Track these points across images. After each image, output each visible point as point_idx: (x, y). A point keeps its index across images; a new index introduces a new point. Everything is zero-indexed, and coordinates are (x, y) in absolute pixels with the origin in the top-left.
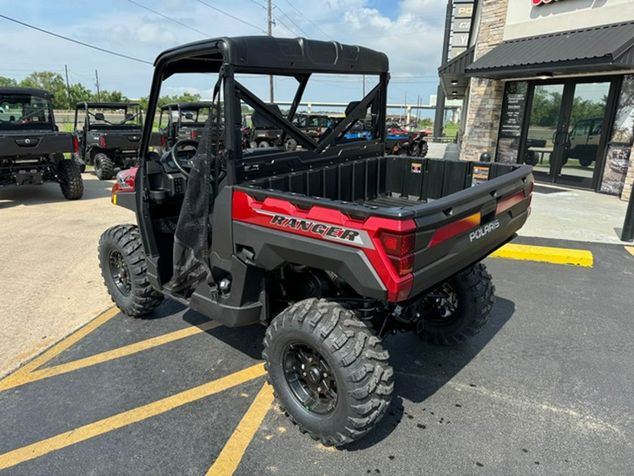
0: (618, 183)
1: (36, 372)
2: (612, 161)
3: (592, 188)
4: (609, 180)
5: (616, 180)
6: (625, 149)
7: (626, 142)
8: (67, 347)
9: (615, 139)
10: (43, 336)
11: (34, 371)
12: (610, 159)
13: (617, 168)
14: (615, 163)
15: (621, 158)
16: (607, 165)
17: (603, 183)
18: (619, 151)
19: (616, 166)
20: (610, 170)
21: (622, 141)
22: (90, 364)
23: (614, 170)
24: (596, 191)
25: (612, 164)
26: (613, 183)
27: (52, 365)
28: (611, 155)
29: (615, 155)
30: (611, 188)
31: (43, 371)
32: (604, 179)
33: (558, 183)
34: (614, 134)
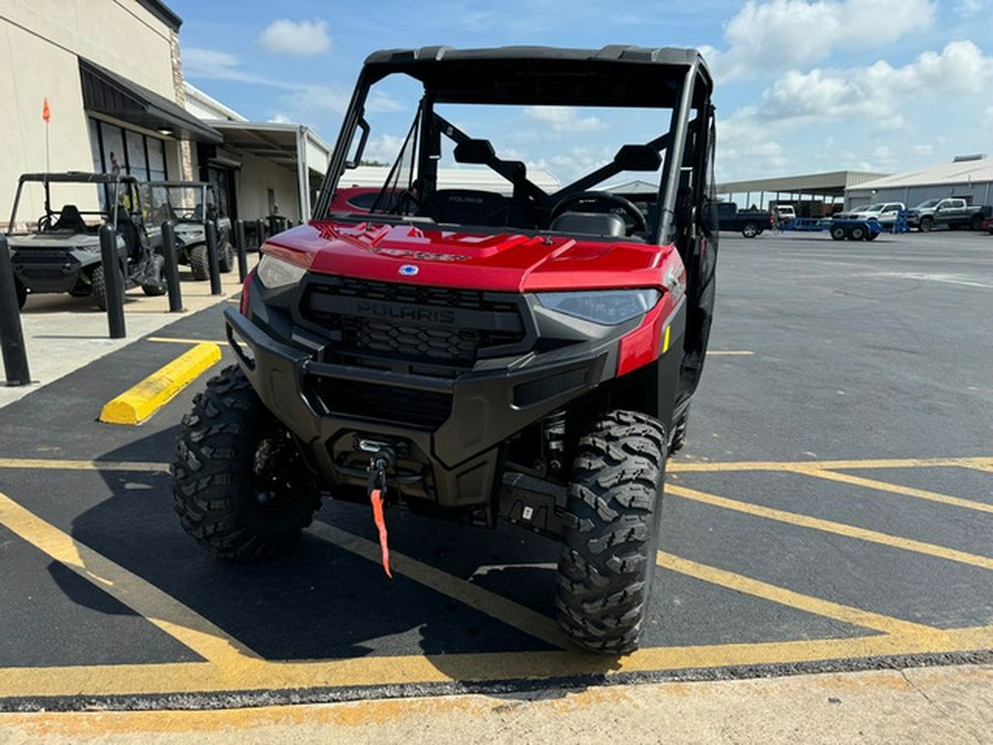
1: (879, 628)
8: (802, 643)
10: (834, 705)
11: (883, 633)
22: (788, 592)
27: (848, 626)
31: (867, 624)
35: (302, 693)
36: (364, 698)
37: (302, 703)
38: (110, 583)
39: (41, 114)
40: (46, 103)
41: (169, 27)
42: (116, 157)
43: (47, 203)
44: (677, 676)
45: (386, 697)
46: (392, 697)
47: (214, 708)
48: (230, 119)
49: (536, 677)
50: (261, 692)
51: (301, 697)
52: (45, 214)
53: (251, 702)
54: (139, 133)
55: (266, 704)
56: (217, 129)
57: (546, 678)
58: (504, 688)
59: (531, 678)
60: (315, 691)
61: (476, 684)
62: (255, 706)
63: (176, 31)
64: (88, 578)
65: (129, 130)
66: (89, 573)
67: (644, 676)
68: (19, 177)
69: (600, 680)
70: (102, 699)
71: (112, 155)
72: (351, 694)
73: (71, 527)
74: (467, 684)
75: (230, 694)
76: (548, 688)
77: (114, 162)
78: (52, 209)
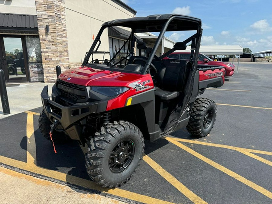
0: (37, 77)
2: (32, 69)
3: (28, 81)
4: (33, 77)
5: (36, 76)
6: (35, 64)
7: (35, 61)
9: (30, 60)
12: (31, 68)
13: (35, 72)
14: (33, 70)
15: (35, 68)
16: (30, 71)
17: (31, 78)
18: (33, 65)
19: (34, 71)
20: (32, 73)
21: (33, 61)
23: (34, 73)
24: (30, 82)
25: (32, 70)
26: (35, 77)
28: (31, 67)
29: (32, 67)
30: (35, 79)
32: (31, 77)
33: (10, 82)
34: (29, 59)
35: (36, 174)
36: (46, 179)
37: (35, 177)
38: (29, 142)
39: (92, 38)
40: (93, 35)
41: (133, 13)
42: (116, 47)
43: (93, 58)
44: (120, 199)
45: (50, 181)
46: (52, 181)
47: (20, 172)
48: (150, 35)
49: (85, 187)
50: (29, 172)
51: (35, 175)
52: (92, 61)
53: (26, 173)
54: (123, 41)
55: (28, 174)
56: (142, 38)
57: (87, 188)
58: (75, 187)
59: (84, 187)
60: (39, 175)
61: (70, 184)
62: (27, 174)
63: (135, 15)
64: (27, 141)
65: (120, 40)
66: (29, 140)
67: (111, 195)
68: (86, 53)
69: (99, 193)
70: (4, 164)
71: (115, 46)
72: (44, 178)
73: (36, 130)
74: (68, 183)
75: (24, 170)
76: (86, 191)
77: (116, 48)
78: (94, 60)
